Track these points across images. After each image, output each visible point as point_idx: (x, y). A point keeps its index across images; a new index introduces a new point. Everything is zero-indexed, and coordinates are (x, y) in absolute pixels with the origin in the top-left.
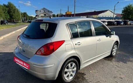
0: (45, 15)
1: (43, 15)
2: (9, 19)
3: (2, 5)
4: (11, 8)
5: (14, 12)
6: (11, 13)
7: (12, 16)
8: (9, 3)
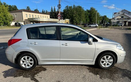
0: (122, 17)
1: (120, 18)
2: (89, 22)
3: (86, 10)
4: (92, 13)
5: (94, 17)
6: (91, 17)
7: (91, 20)
8: (91, 8)
